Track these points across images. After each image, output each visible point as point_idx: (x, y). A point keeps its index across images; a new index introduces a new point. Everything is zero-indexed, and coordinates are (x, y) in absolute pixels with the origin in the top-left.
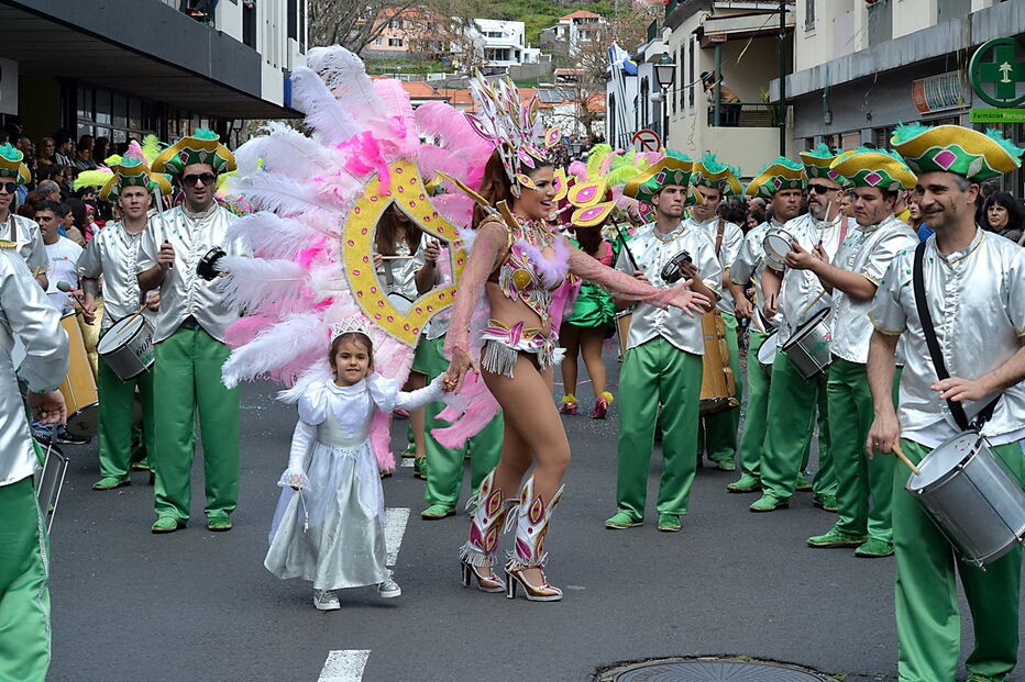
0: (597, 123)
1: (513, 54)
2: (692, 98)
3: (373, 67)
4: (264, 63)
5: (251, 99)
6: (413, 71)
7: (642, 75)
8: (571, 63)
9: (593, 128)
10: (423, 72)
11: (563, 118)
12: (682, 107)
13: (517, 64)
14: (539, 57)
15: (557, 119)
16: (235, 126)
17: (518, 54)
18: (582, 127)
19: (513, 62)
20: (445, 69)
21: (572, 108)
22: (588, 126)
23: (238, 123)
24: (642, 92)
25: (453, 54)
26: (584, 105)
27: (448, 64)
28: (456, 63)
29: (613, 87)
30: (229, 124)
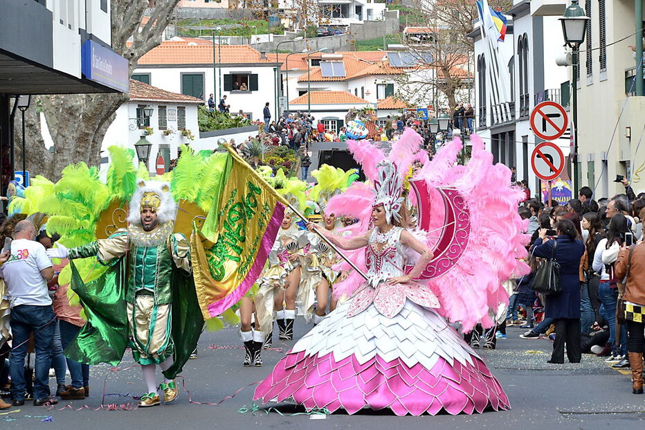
0: (461, 91)
1: (352, 10)
2: (603, 60)
3: (186, 28)
4: (56, 23)
5: (41, 70)
6: (234, 32)
7: (519, 31)
8: (423, 19)
9: (457, 98)
10: (246, 32)
11: (419, 86)
12: (589, 71)
13: (358, 22)
14: (385, 14)
15: (412, 87)
16: (20, 104)
17: (359, 9)
18: (442, 97)
19: (352, 19)
20: (273, 29)
21: (430, 74)
22: (450, 94)
23: (23, 100)
24: (520, 53)
25: (283, 11)
26: (445, 69)
27: (276, 23)
28: (286, 22)
29: (480, 47)
30: (13, 101)
